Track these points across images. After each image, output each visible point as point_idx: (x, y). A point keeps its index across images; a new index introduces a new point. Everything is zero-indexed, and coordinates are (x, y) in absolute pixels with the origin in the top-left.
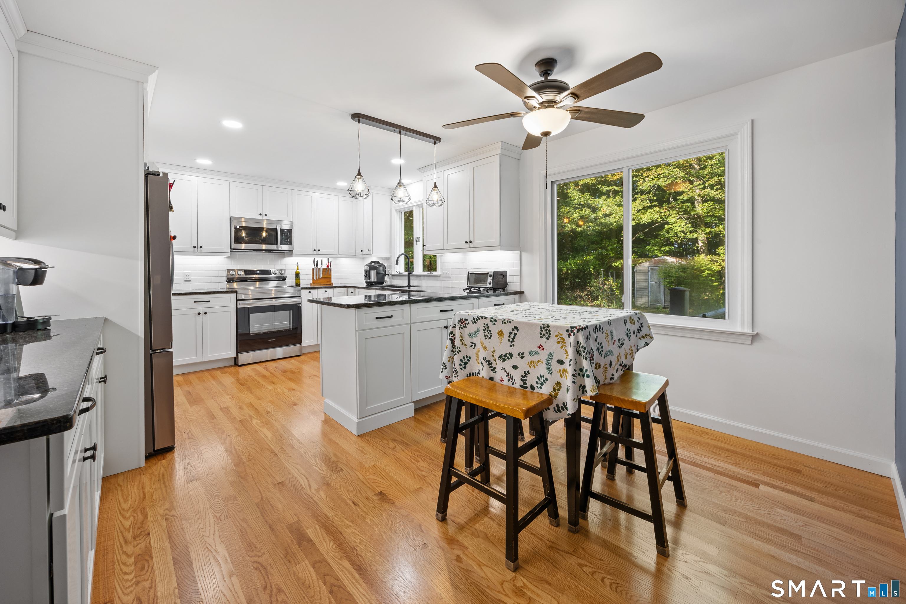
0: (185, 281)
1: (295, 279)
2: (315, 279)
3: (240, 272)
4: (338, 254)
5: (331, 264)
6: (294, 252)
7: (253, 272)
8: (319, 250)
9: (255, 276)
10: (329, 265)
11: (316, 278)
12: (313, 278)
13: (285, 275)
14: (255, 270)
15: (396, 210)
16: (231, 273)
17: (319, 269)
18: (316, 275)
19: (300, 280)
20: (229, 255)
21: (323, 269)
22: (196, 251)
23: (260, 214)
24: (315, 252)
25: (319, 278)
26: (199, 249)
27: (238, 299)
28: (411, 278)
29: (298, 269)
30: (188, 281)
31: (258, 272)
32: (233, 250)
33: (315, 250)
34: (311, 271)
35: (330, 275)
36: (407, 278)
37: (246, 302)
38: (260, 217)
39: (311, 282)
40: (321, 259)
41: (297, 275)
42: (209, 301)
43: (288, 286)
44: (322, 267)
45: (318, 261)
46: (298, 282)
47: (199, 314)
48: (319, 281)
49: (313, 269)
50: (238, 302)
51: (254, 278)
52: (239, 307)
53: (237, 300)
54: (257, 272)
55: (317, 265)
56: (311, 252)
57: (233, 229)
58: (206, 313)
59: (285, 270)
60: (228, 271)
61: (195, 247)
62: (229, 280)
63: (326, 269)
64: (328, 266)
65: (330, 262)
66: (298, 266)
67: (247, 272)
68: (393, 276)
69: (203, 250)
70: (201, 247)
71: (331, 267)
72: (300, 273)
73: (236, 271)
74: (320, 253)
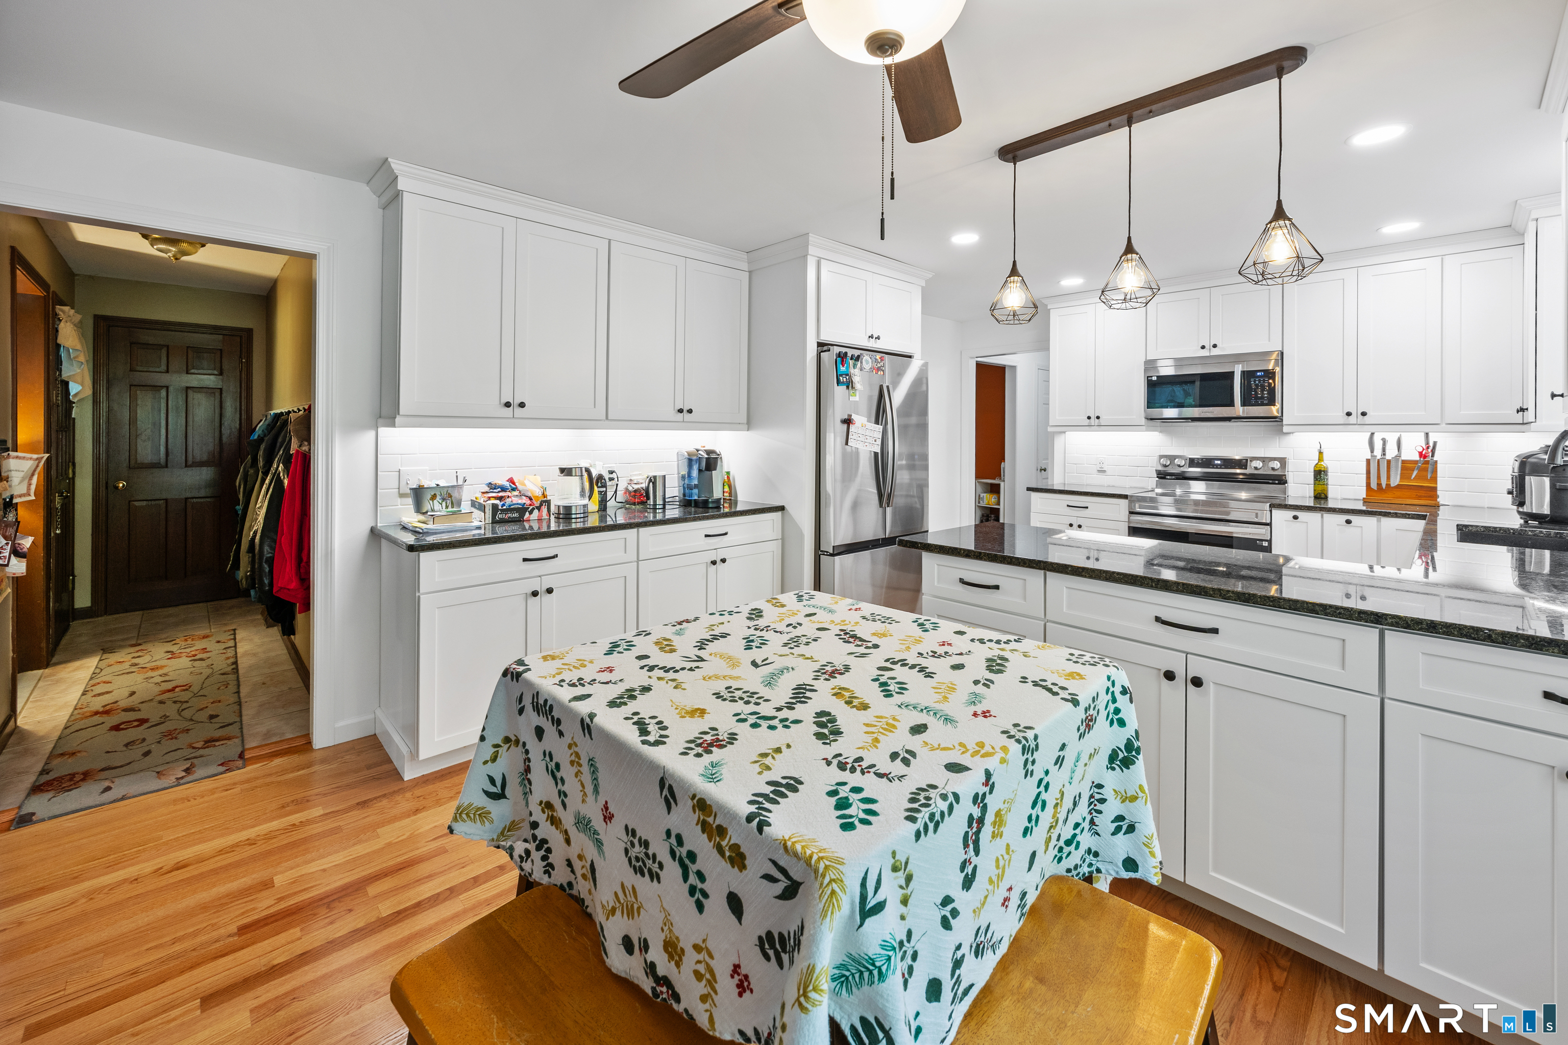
0: (1098, 471)
1: (1312, 482)
2: (1374, 485)
3: (1179, 462)
5: (1434, 448)
6: (1287, 420)
7: (1207, 463)
8: (1364, 414)
10: (1429, 451)
11: (1379, 485)
12: (1369, 485)
13: (1282, 472)
14: (1212, 458)
16: (1164, 461)
17: (1389, 462)
18: (1379, 477)
19: (1326, 485)
21: (1406, 462)
22: (1093, 424)
23: (1202, 347)
24: (1352, 420)
25: (1388, 485)
26: (1096, 420)
29: (1320, 459)
30: (1102, 471)
31: (1219, 462)
32: (1152, 420)
33: (1349, 414)
34: (1365, 463)
35: (1434, 479)
38: (1203, 353)
39: (1363, 494)
40: (1397, 435)
41: (1320, 474)
42: (1087, 508)
44: (1399, 456)
45: (1384, 441)
46: (1321, 492)
48: (1391, 497)
49: (1368, 461)
50: (1133, 517)
54: (1216, 462)
55: (1384, 451)
56: (1341, 418)
59: (1282, 460)
60: (1160, 457)
62: (1162, 476)
63: (1418, 461)
64: (1423, 455)
65: (1431, 444)
66: (1321, 453)
67: (1194, 462)
69: (1102, 421)
70: (1098, 418)
71: (1433, 456)
72: (1327, 468)
73: (1172, 458)
74: (1366, 419)
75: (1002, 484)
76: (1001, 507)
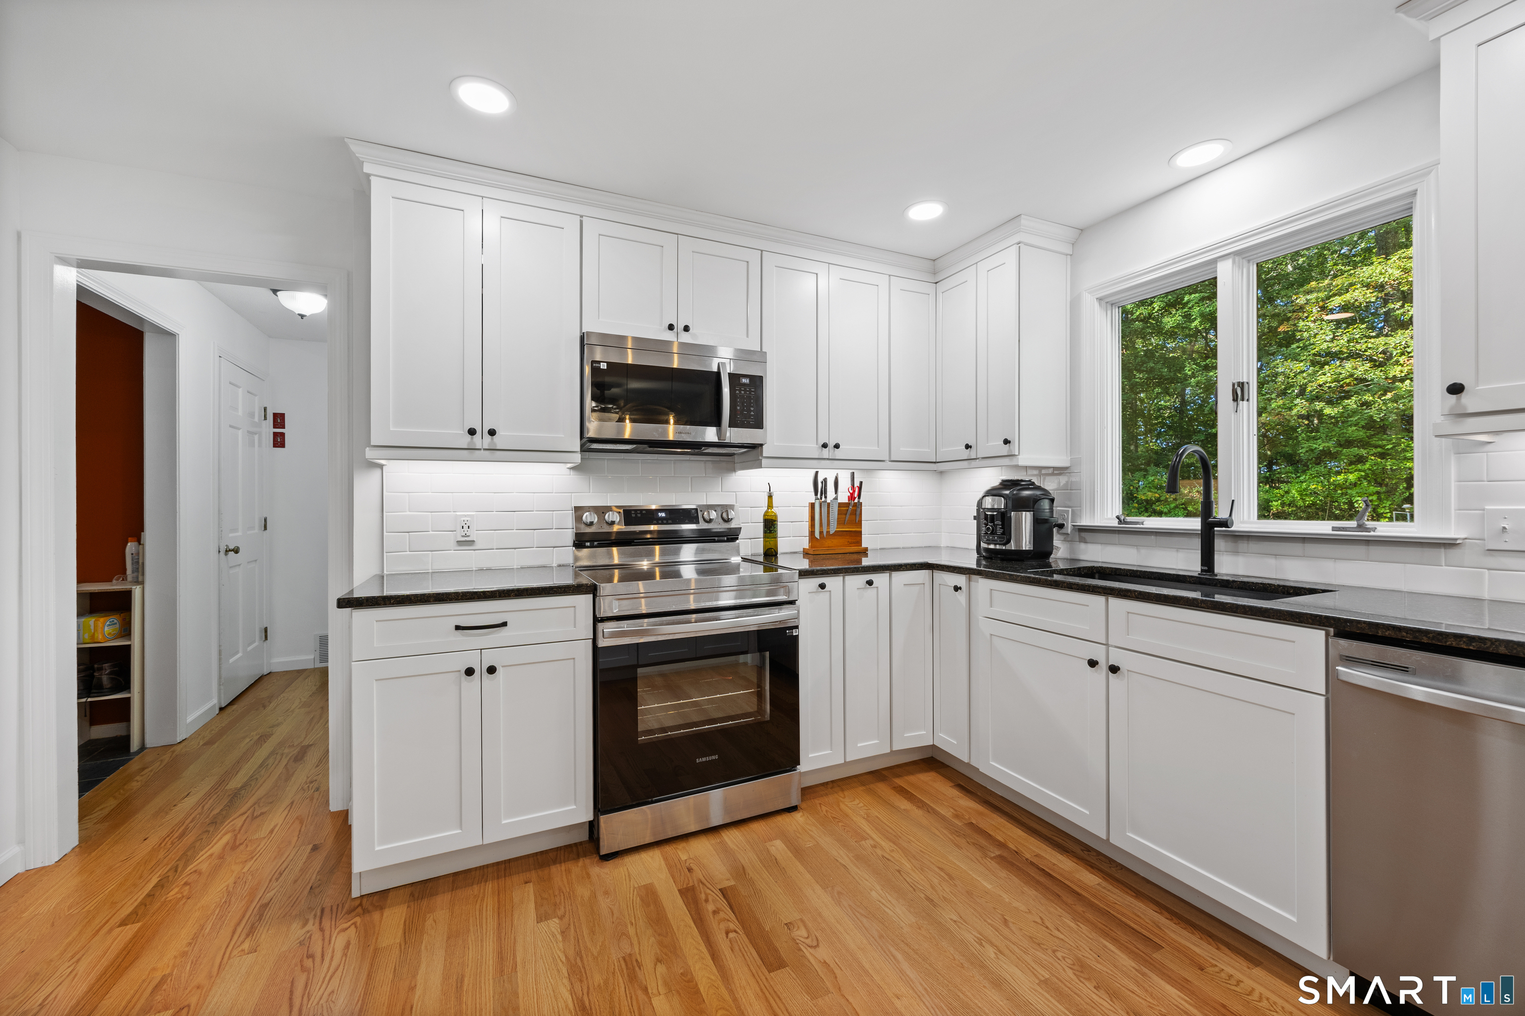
0: (459, 543)
1: (762, 535)
2: (817, 535)
3: (610, 516)
4: (886, 458)
5: (860, 488)
6: (766, 451)
7: (648, 516)
8: (837, 446)
9: (653, 527)
10: (857, 491)
11: (821, 533)
12: (812, 533)
13: (733, 525)
14: (654, 507)
15: (1100, 300)
16: (587, 517)
17: (829, 504)
18: (821, 526)
19: (776, 538)
20: (577, 458)
21: (840, 505)
22: (478, 446)
23: (671, 327)
24: (826, 453)
25: (828, 532)
26: (487, 438)
27: (603, 613)
28: (1219, 544)
29: (770, 505)
30: (466, 543)
31: (663, 515)
32: (588, 444)
33: (825, 446)
35: (859, 524)
36: (1197, 543)
37: (625, 625)
38: (669, 336)
39: (805, 543)
40: (836, 473)
41: (770, 525)
42: (504, 624)
43: (745, 560)
44: (836, 498)
45: (825, 480)
46: (771, 545)
47: (470, 672)
48: (829, 543)
49: (812, 506)
50: (600, 626)
51: (650, 532)
52: (602, 643)
53: (597, 620)
54: (660, 514)
55: (824, 492)
56: (813, 450)
57: (587, 370)
58: (492, 670)
59: (732, 507)
60: (579, 510)
61: (472, 432)
62: (580, 542)
63: (847, 505)
64: (852, 497)
65: (857, 484)
66: (770, 497)
67: (632, 515)
68: (1083, 530)
69: (499, 441)
70: (492, 433)
71: (859, 498)
72: (776, 516)
73: (601, 511)
74: (838, 453)
75: (137, 591)
76: (135, 642)
